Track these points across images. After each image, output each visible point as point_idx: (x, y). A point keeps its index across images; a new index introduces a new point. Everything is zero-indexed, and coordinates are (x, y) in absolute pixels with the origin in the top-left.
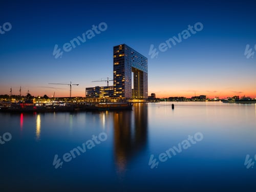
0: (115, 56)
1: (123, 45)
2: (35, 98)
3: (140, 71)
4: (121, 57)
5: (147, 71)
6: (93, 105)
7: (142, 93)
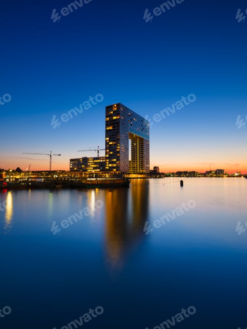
0: (108, 119)
1: (118, 105)
2: (5, 171)
3: (139, 138)
4: (115, 120)
5: (149, 138)
6: (79, 181)
7: (142, 166)
